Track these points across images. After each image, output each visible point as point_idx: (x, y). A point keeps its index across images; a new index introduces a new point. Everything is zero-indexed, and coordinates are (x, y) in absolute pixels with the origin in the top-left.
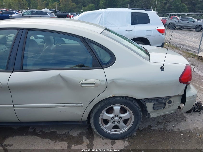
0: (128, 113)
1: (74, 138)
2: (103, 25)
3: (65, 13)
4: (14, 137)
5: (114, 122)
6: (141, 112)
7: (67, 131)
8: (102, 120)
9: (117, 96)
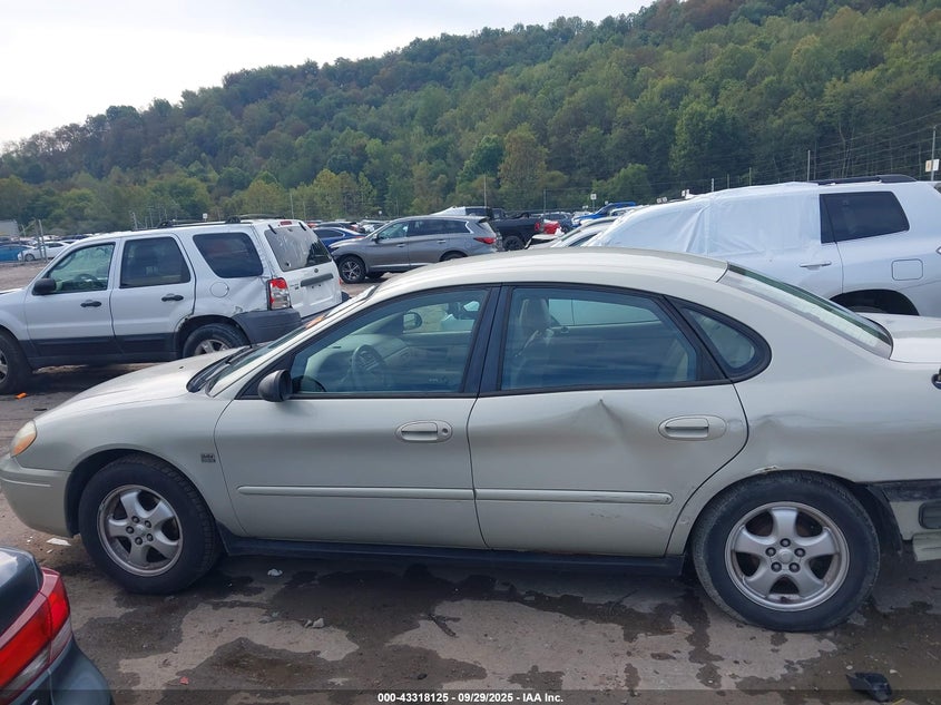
0: (824, 536)
1: (641, 616)
2: (705, 253)
3: (528, 215)
4: (458, 603)
5: (776, 566)
6: (874, 531)
7: (614, 599)
8: (734, 557)
9: (782, 468)
